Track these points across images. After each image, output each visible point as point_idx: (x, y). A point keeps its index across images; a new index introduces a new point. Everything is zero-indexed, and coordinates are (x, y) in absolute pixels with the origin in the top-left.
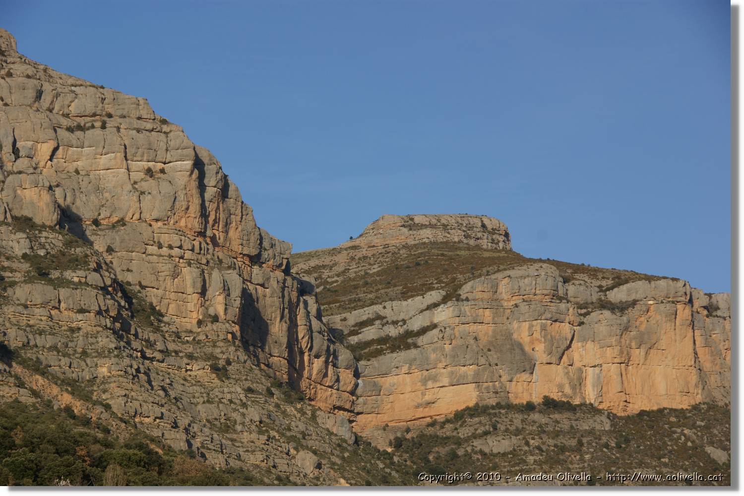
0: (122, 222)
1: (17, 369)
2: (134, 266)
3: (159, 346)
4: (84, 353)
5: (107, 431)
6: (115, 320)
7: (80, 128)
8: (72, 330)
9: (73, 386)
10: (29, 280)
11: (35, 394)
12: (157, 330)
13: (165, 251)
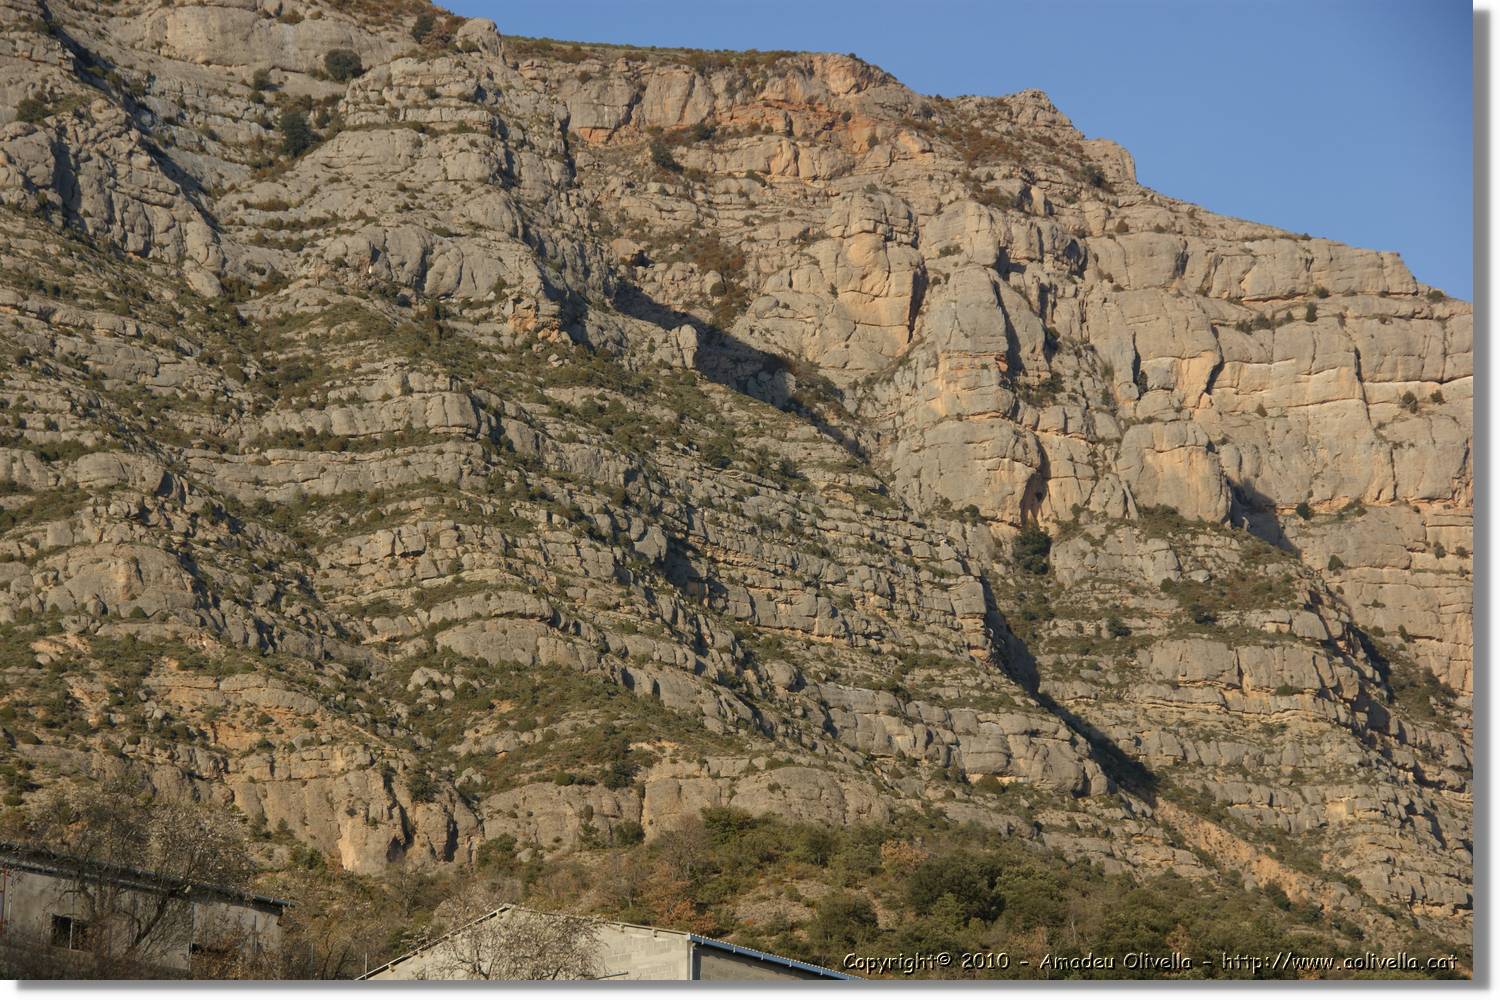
0: (1357, 507)
1: (1167, 810)
2: (1388, 594)
3: (1452, 757)
4: (1297, 776)
5: (1357, 934)
6: (1355, 706)
7: (1264, 323)
8: (1270, 730)
9: (1279, 842)
10: (1178, 633)
11: (1206, 859)
12: (1445, 724)
13: (1451, 561)
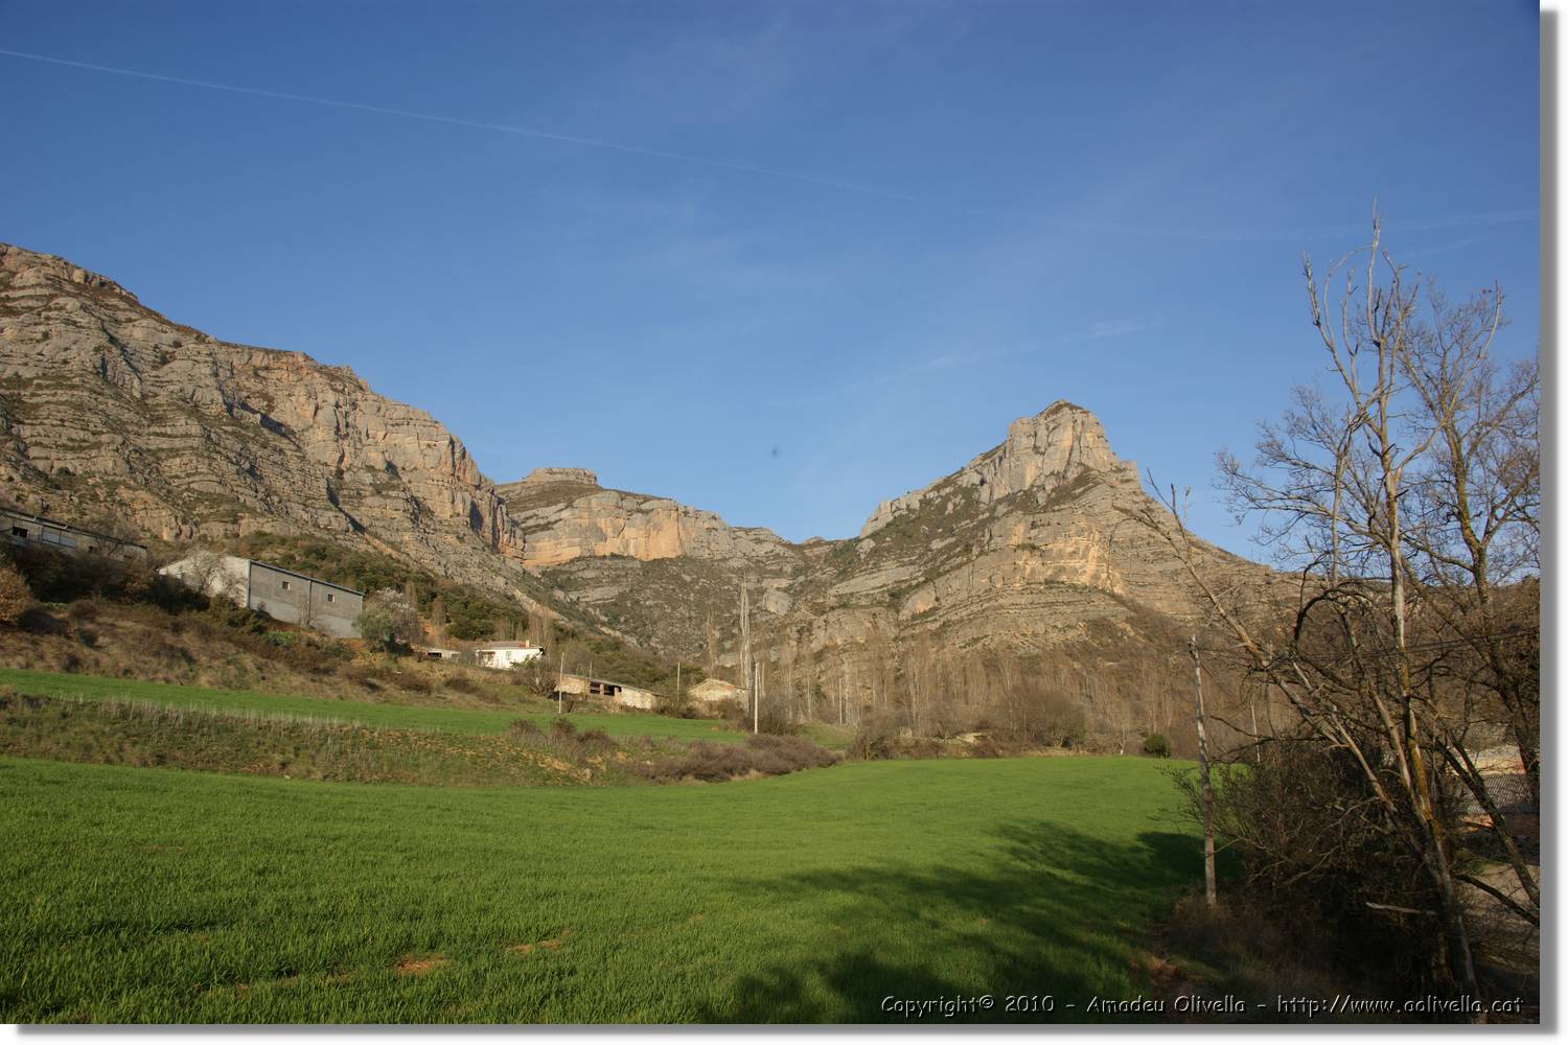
0: (415, 469)
1: (367, 536)
2: (421, 489)
3: (432, 527)
4: (398, 530)
5: (408, 566)
6: (412, 514)
7: (397, 425)
8: (392, 519)
9: (392, 544)
10: (372, 495)
11: (375, 548)
12: (431, 519)
13: (435, 482)
